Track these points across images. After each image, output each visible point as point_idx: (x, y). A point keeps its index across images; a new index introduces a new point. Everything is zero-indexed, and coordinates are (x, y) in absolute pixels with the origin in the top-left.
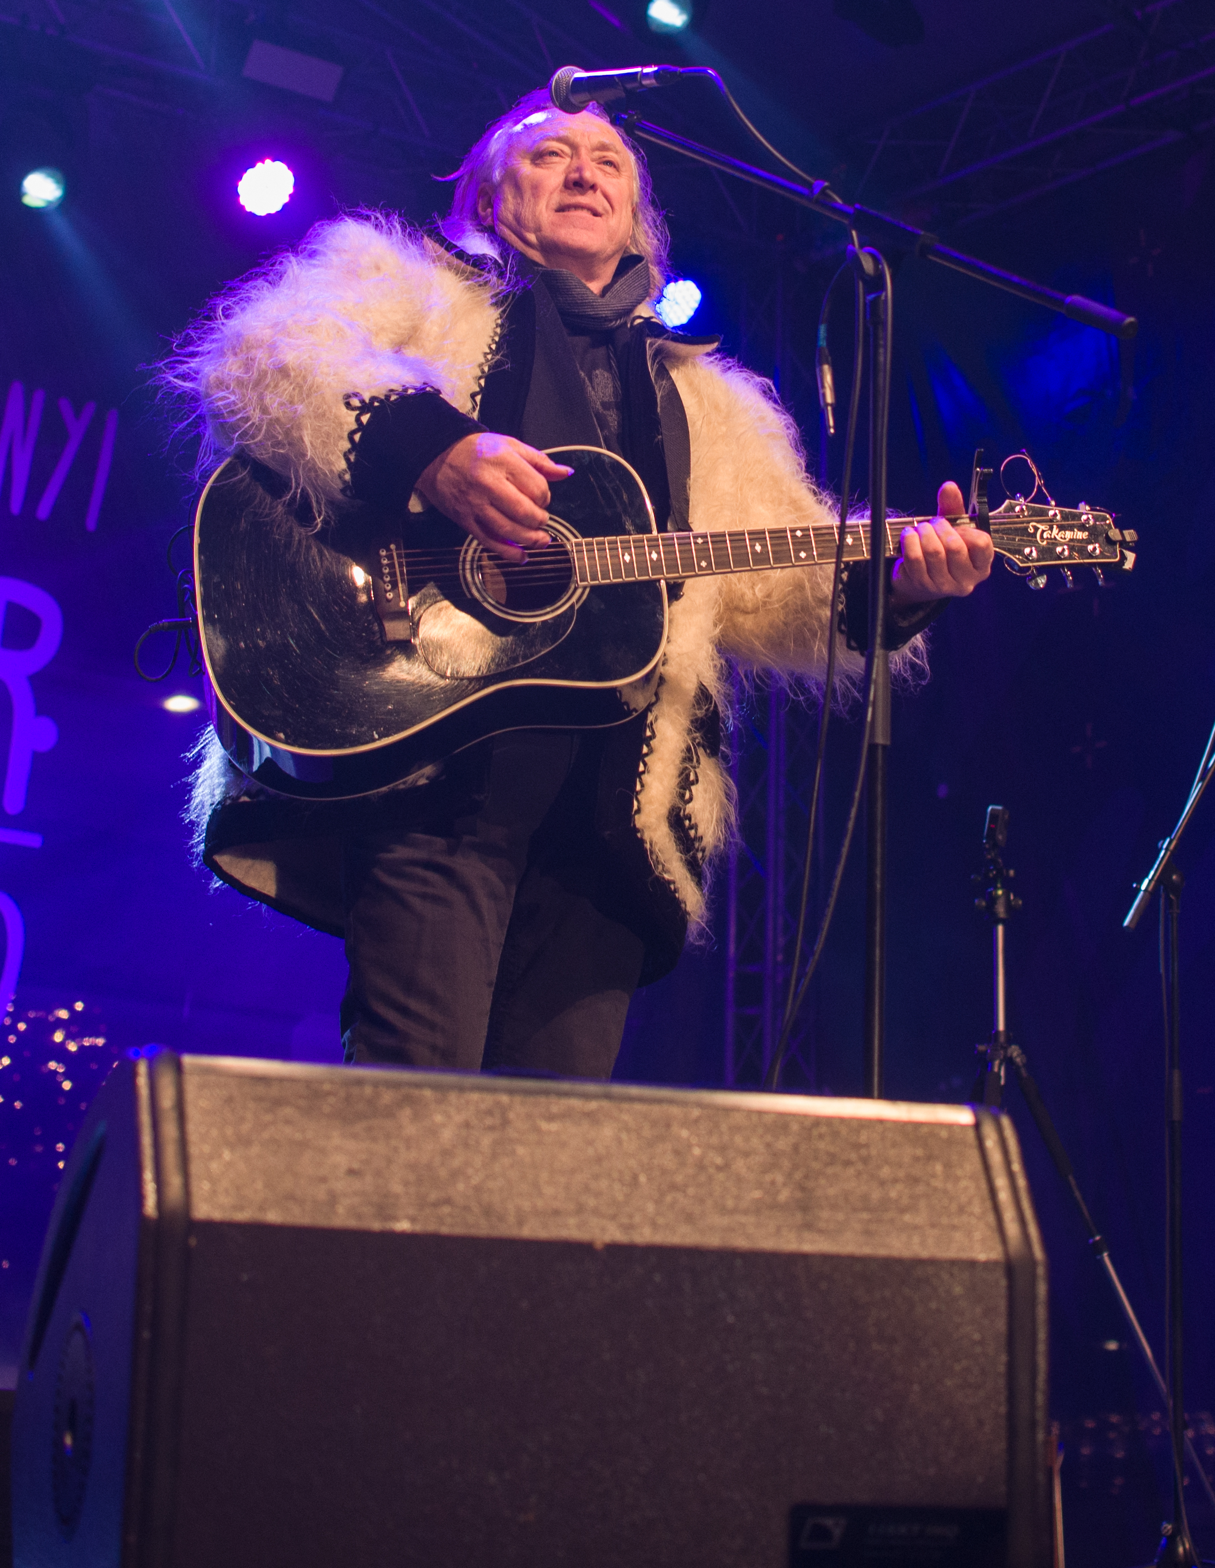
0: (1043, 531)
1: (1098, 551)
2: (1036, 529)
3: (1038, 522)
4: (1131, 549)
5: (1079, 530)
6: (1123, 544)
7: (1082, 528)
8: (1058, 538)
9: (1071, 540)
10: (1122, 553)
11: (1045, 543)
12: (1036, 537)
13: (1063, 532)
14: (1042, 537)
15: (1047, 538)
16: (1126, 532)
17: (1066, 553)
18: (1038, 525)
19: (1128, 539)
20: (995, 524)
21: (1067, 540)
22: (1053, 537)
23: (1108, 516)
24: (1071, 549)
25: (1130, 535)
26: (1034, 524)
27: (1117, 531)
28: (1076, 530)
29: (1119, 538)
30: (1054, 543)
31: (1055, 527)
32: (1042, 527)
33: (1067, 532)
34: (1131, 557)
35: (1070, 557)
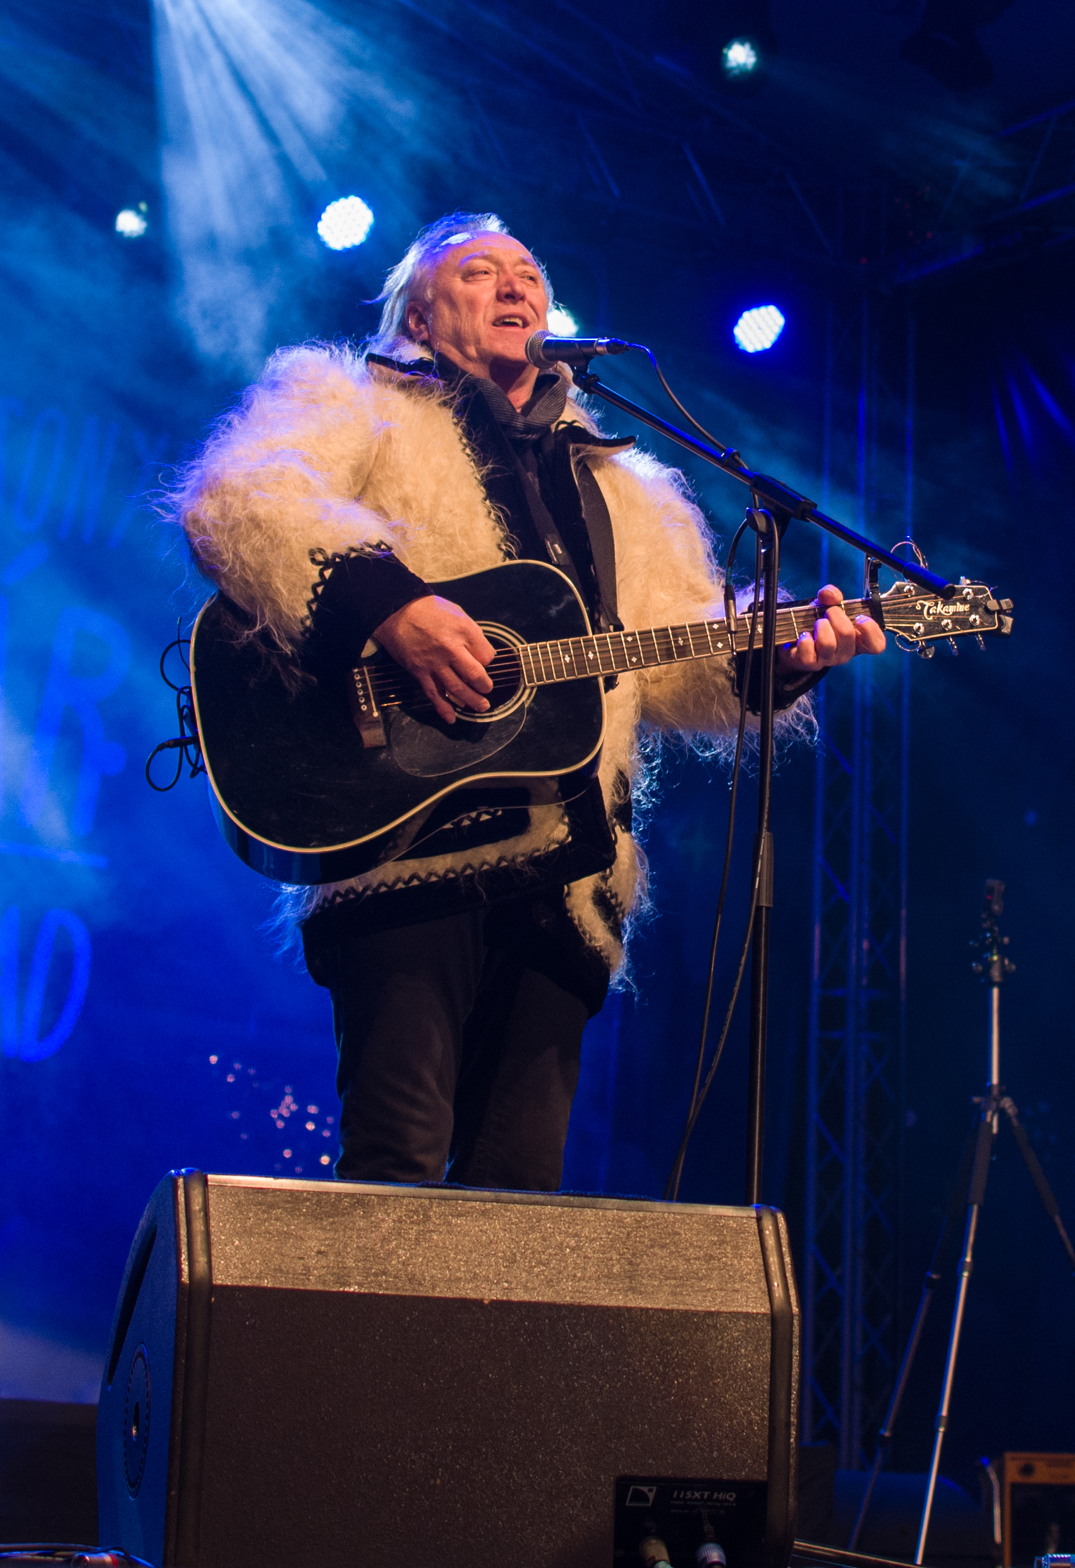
0: (929, 608)
1: (978, 622)
2: (923, 606)
3: (925, 599)
4: (1008, 615)
5: (961, 604)
6: (1001, 611)
7: (964, 601)
8: (943, 612)
9: (954, 613)
10: (1000, 620)
11: (931, 618)
12: (923, 614)
13: (947, 607)
14: (928, 613)
15: (933, 614)
16: (1003, 602)
17: (950, 626)
18: (925, 603)
19: (1005, 607)
20: (886, 605)
21: (951, 613)
22: (938, 612)
23: (987, 589)
24: (955, 622)
25: (1006, 603)
26: (922, 602)
27: (995, 601)
28: (958, 604)
29: (997, 608)
30: (940, 617)
31: (940, 602)
32: (927, 604)
33: (951, 606)
34: (1009, 621)
35: (954, 629)
